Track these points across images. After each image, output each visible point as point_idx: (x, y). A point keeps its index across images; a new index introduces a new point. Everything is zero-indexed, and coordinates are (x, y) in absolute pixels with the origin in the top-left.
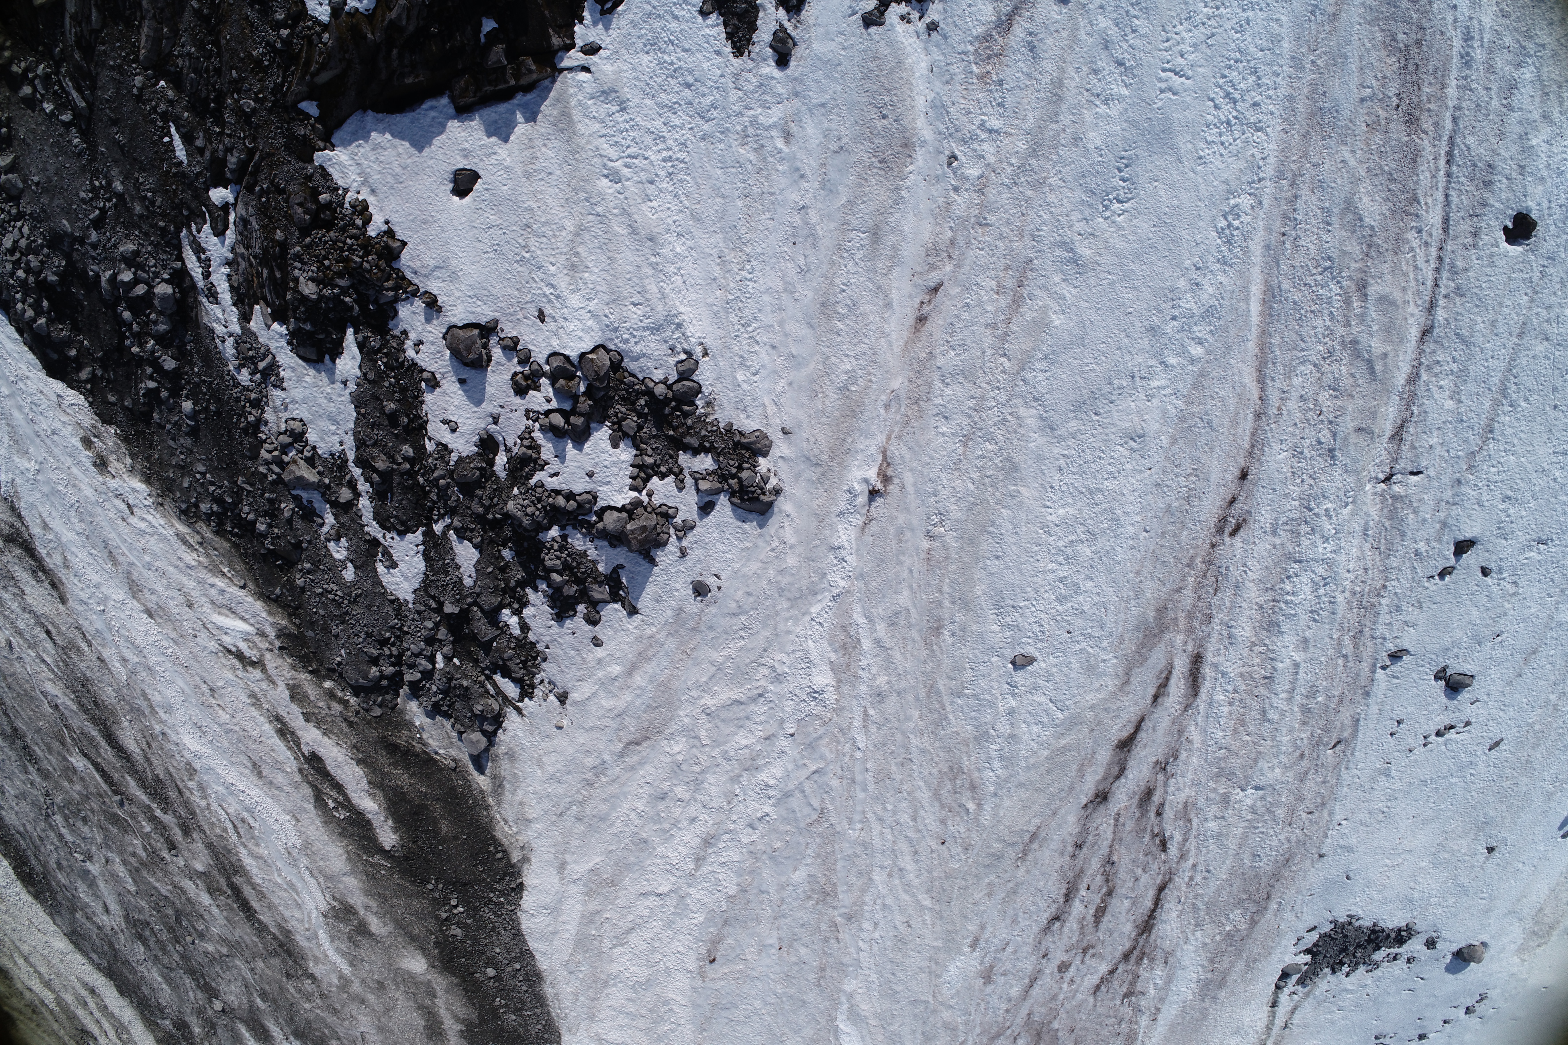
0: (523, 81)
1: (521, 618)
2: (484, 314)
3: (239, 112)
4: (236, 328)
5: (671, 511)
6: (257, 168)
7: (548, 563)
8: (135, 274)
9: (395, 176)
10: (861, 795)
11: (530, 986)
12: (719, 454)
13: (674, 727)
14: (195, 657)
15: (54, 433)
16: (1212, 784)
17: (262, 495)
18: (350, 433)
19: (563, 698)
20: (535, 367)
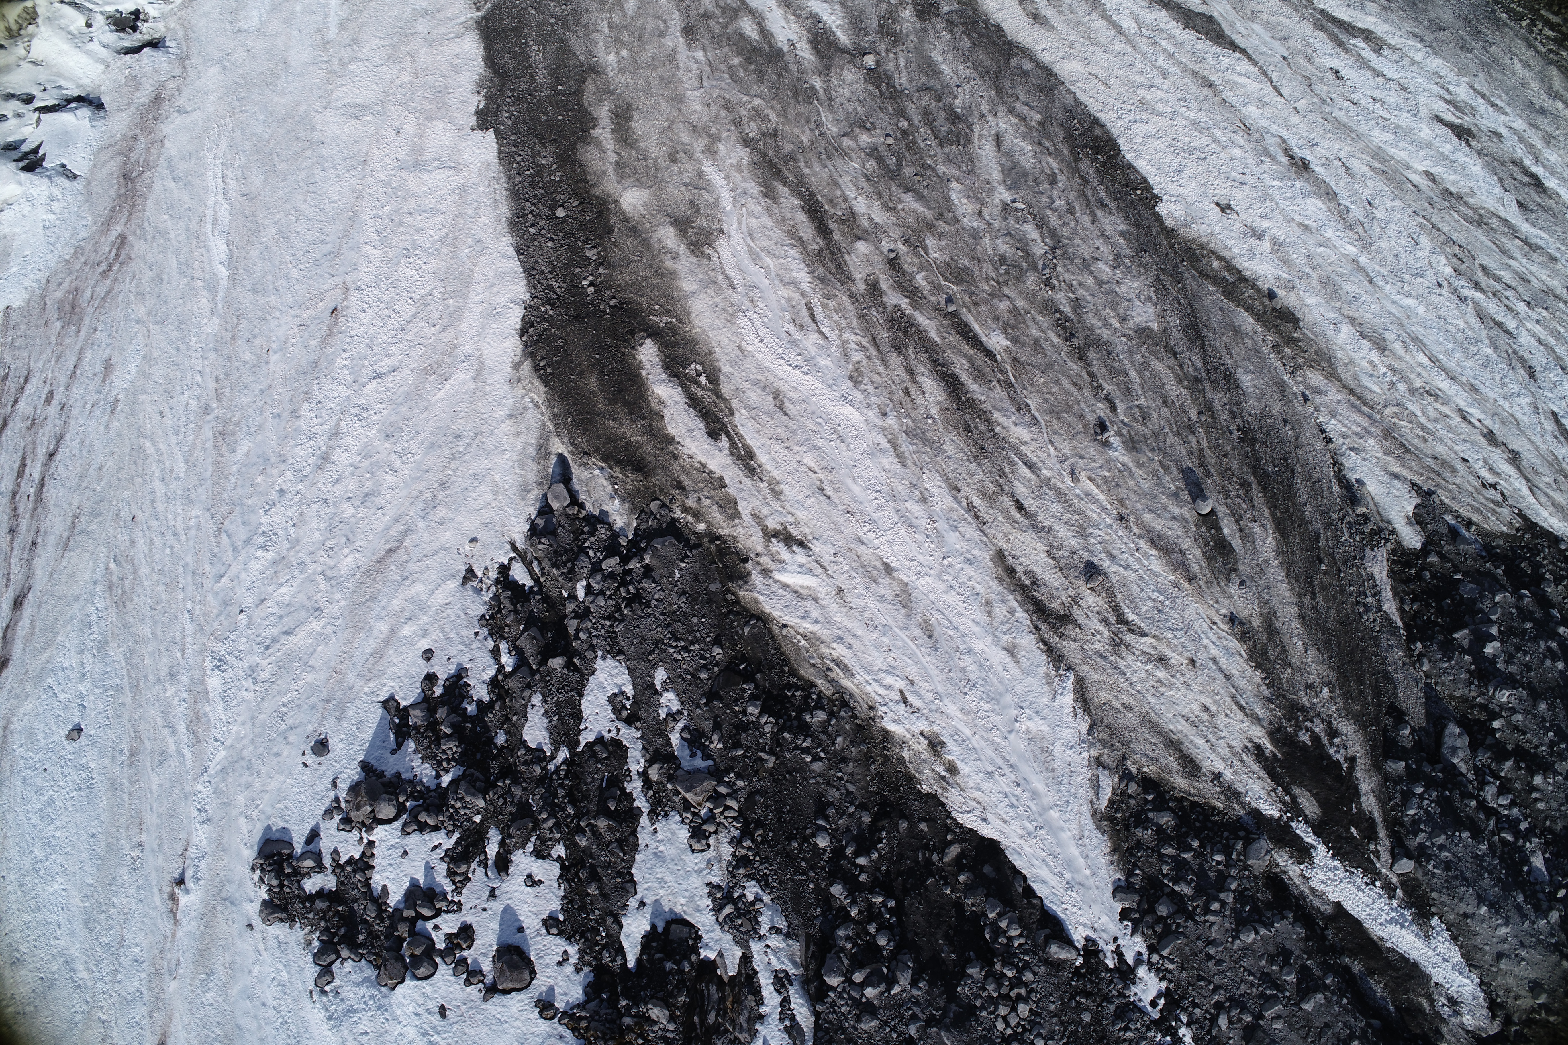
1: (498, 664)
2: (498, 1006)
4: (756, 947)
5: (343, 826)
8: (863, 995)
10: (189, 559)
11: (522, 210)
12: (299, 896)
13: (351, 584)
14: (837, 528)
15: (992, 774)
17: (747, 751)
18: (642, 847)
19: (470, 573)
20: (448, 960)
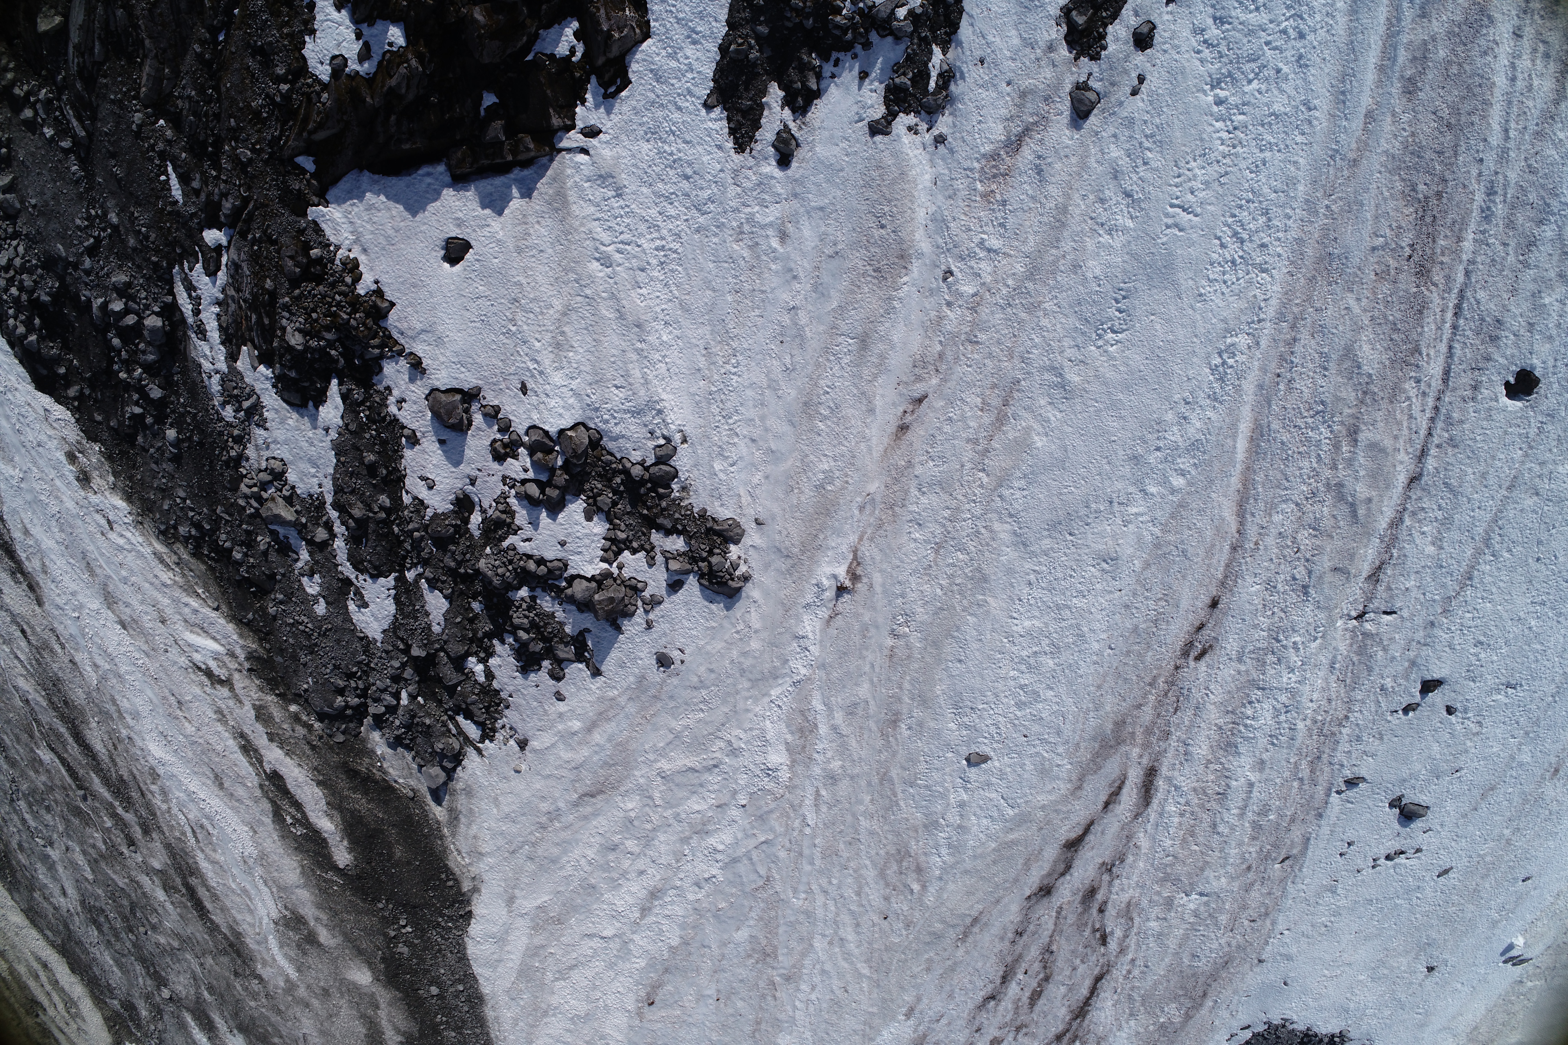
0: (522, 157)
1: (486, 667)
2: (468, 380)
3: (235, 159)
4: (223, 366)
5: (640, 585)
6: (251, 215)
7: (516, 621)
8: (126, 304)
9: (387, 238)
10: (808, 868)
11: (472, 1008)
12: (691, 538)
13: (629, 785)
14: (165, 670)
15: (39, 445)
16: (1156, 888)
17: (240, 526)
18: (329, 478)
19: (523, 744)
20: (514, 437)
